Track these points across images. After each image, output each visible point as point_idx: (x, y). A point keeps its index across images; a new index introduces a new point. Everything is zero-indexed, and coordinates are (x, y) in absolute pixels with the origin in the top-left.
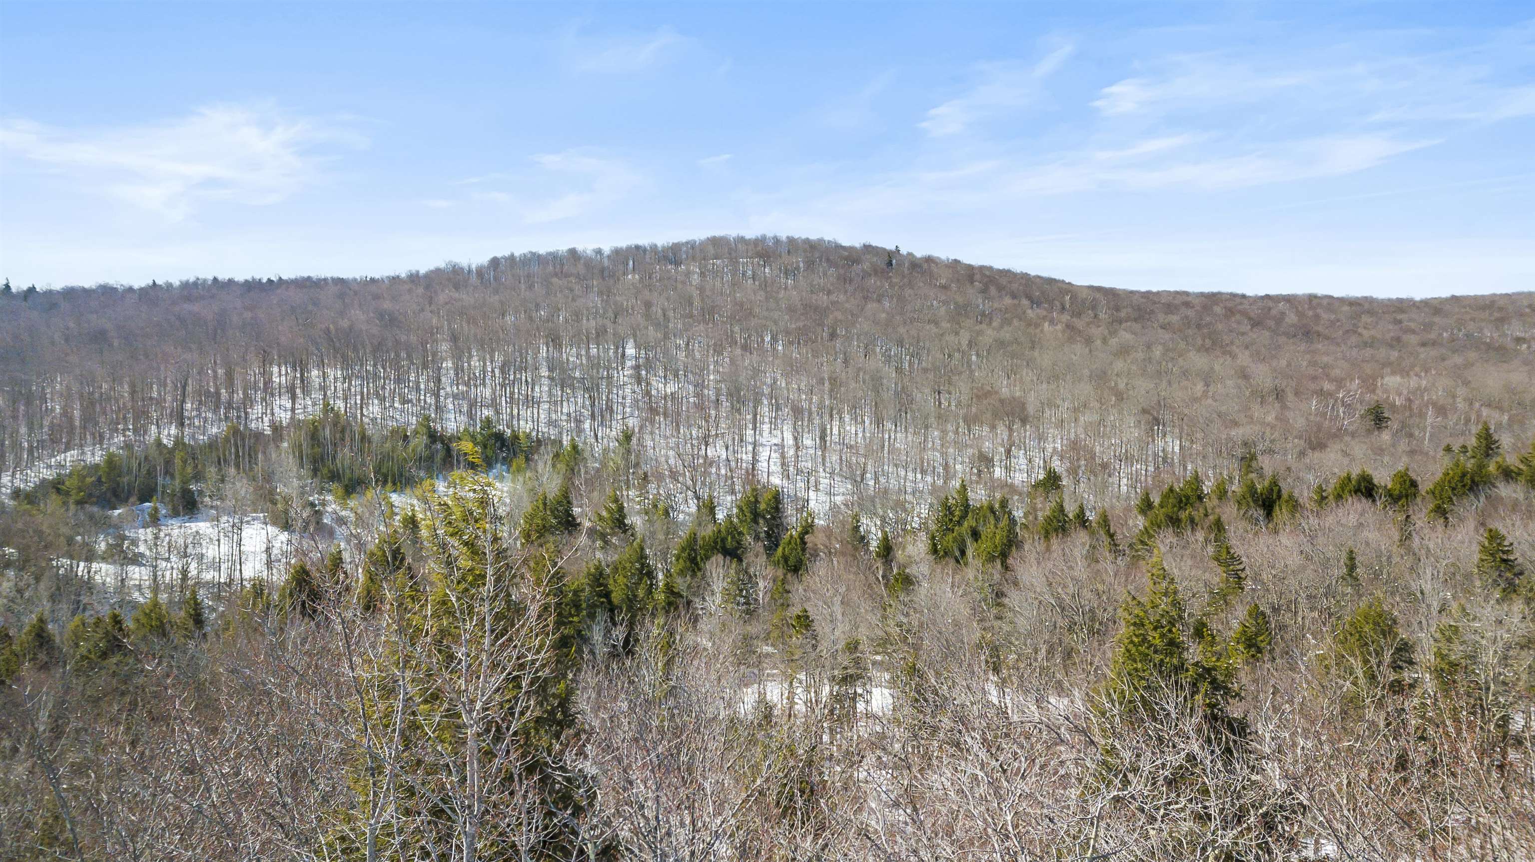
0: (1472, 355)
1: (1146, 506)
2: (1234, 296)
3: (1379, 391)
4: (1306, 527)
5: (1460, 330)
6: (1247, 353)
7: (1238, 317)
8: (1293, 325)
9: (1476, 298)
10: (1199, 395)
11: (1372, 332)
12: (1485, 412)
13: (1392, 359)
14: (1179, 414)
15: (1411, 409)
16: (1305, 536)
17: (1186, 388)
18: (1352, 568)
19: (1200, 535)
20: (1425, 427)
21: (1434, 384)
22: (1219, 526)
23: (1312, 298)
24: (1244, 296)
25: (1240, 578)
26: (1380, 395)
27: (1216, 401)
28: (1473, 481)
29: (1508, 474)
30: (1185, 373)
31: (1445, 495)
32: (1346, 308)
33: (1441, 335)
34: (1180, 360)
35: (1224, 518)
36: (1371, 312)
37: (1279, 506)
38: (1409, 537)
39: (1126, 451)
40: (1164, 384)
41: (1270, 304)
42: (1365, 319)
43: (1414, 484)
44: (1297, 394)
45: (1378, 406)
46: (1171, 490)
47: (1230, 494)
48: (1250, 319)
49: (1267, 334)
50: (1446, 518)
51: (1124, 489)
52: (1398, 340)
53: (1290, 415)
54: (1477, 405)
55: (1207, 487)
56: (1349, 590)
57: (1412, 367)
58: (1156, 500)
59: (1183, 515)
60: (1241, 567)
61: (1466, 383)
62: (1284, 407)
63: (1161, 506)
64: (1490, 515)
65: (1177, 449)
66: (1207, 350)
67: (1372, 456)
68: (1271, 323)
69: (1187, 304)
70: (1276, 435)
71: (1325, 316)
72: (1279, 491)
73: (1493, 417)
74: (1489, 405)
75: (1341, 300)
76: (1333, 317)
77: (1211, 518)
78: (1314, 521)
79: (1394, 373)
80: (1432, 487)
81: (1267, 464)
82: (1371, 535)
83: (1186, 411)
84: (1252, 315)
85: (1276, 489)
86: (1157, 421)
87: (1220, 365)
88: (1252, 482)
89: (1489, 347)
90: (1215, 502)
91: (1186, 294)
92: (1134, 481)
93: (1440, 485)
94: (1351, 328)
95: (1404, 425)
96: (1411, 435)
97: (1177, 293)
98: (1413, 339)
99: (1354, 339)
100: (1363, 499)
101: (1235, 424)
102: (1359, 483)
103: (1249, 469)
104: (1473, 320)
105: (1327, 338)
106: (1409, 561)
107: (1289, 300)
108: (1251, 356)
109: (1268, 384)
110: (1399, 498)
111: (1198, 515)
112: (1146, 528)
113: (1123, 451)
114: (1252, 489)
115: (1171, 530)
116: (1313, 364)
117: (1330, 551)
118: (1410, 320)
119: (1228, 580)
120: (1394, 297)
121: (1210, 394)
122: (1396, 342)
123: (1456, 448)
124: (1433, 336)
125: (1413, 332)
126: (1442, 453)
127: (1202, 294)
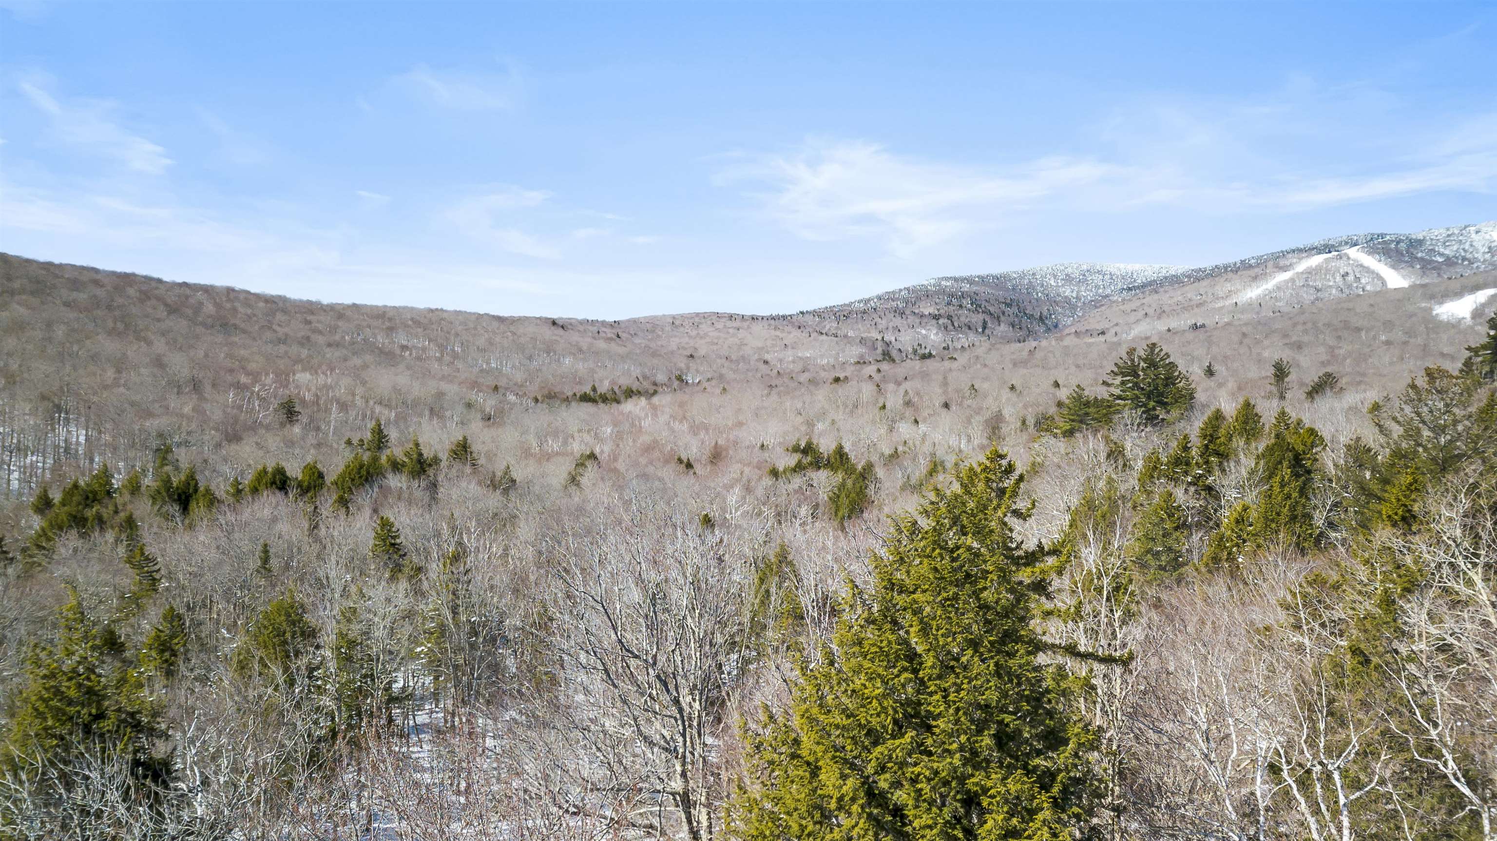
0: (368, 358)
1: (44, 504)
2: (148, 279)
3: (292, 387)
4: (223, 522)
5: (359, 335)
6: (163, 340)
7: (153, 302)
8: (210, 316)
9: (372, 307)
10: (109, 382)
11: (286, 330)
12: (378, 409)
13: (303, 356)
14: (85, 401)
15: (318, 404)
16: (222, 531)
17: (95, 374)
18: (266, 560)
19: (110, 536)
20: (330, 422)
21: (337, 383)
22: (130, 523)
23: (230, 290)
24: (160, 281)
25: (154, 579)
26: (292, 390)
27: (128, 389)
28: (368, 473)
29: (396, 466)
30: (94, 358)
31: (346, 485)
32: (261, 304)
33: (343, 337)
34: (88, 342)
35: (137, 514)
36: (284, 311)
37: (197, 500)
38: (316, 527)
39: (19, 441)
40: (68, 368)
41: (188, 292)
42: (279, 316)
43: (321, 476)
44: (214, 385)
45: (290, 401)
46: (76, 486)
47: (143, 488)
48: (166, 305)
49: (184, 323)
50: (348, 508)
51: (15, 484)
52: (308, 338)
53: (207, 406)
54: (371, 403)
55: (117, 482)
56: (263, 582)
57: (320, 366)
58: (56, 496)
59: (90, 513)
60: (157, 567)
61: (364, 383)
62: (202, 398)
63: (63, 504)
64: (382, 505)
65: (82, 439)
66: (119, 334)
67: (285, 450)
68: (189, 312)
69: (97, 283)
70: (193, 426)
71: (241, 309)
72: (197, 484)
73: (386, 415)
74: (380, 403)
75: (257, 296)
76: (249, 311)
77: (122, 515)
78: (231, 517)
79: (304, 370)
80: (335, 477)
81: (184, 457)
82: (283, 527)
83: (95, 399)
84: (169, 301)
85: (192, 483)
86: (59, 408)
87: (134, 351)
88: (169, 476)
89: (381, 351)
90: (127, 497)
91: (95, 270)
92: (28, 473)
93: (342, 476)
94: (266, 323)
95: (312, 420)
96: (318, 429)
97: (83, 268)
98: (321, 340)
99: (268, 335)
100: (277, 491)
101: (149, 414)
102: (274, 475)
103: (164, 461)
104: (369, 327)
105: (244, 331)
106: (316, 547)
107: (207, 290)
108: (167, 343)
109: (186, 373)
110: (308, 490)
111: (106, 513)
112: (43, 529)
113: (15, 441)
114: (167, 482)
115: (74, 532)
116: (229, 356)
117: (246, 546)
118: (318, 322)
119: (141, 583)
120: (305, 299)
121: (122, 381)
122: (305, 341)
123: (355, 442)
124: (337, 337)
125: (320, 332)
126: (343, 446)
127: (114, 273)
